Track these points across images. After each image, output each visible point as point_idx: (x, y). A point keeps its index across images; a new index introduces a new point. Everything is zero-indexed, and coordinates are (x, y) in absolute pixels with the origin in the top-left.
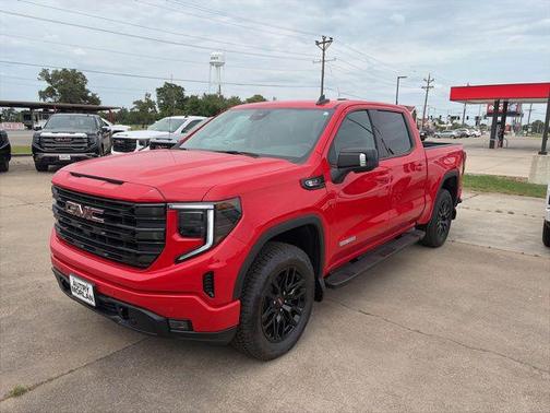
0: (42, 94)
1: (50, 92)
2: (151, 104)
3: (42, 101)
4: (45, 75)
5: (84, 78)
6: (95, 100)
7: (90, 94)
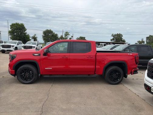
0: (111, 40)
1: (113, 39)
2: (143, 42)
3: (111, 42)
4: (113, 35)
5: (122, 36)
6: (124, 41)
7: (123, 40)
